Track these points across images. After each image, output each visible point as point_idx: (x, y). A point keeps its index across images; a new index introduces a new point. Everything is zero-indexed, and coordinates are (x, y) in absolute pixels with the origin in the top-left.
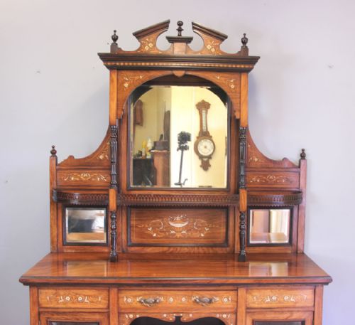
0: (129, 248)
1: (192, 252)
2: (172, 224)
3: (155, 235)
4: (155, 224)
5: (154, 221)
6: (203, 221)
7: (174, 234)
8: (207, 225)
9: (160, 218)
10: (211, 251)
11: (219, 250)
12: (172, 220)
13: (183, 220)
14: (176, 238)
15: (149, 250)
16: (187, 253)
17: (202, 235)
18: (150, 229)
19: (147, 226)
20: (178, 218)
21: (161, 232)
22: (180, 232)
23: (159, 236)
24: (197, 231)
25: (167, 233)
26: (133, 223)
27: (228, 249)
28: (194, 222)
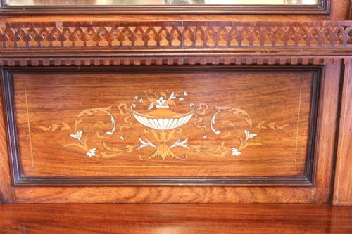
0: (17, 191)
1: (206, 200)
2: (142, 120)
3: (92, 153)
4: (91, 120)
5: (88, 112)
6: (238, 111)
7: (152, 151)
8: (250, 122)
9: (105, 102)
10: (260, 196)
11: (284, 196)
12: (144, 109)
13: (178, 109)
14: (158, 160)
15: (78, 195)
16: (189, 203)
17: (236, 152)
18: (78, 136)
19: (67, 127)
20: (160, 103)
21: (111, 143)
22: (169, 144)
23: (105, 156)
24: (218, 140)
25: (130, 148)
26: (24, 118)
27: (313, 191)
28: (210, 114)
